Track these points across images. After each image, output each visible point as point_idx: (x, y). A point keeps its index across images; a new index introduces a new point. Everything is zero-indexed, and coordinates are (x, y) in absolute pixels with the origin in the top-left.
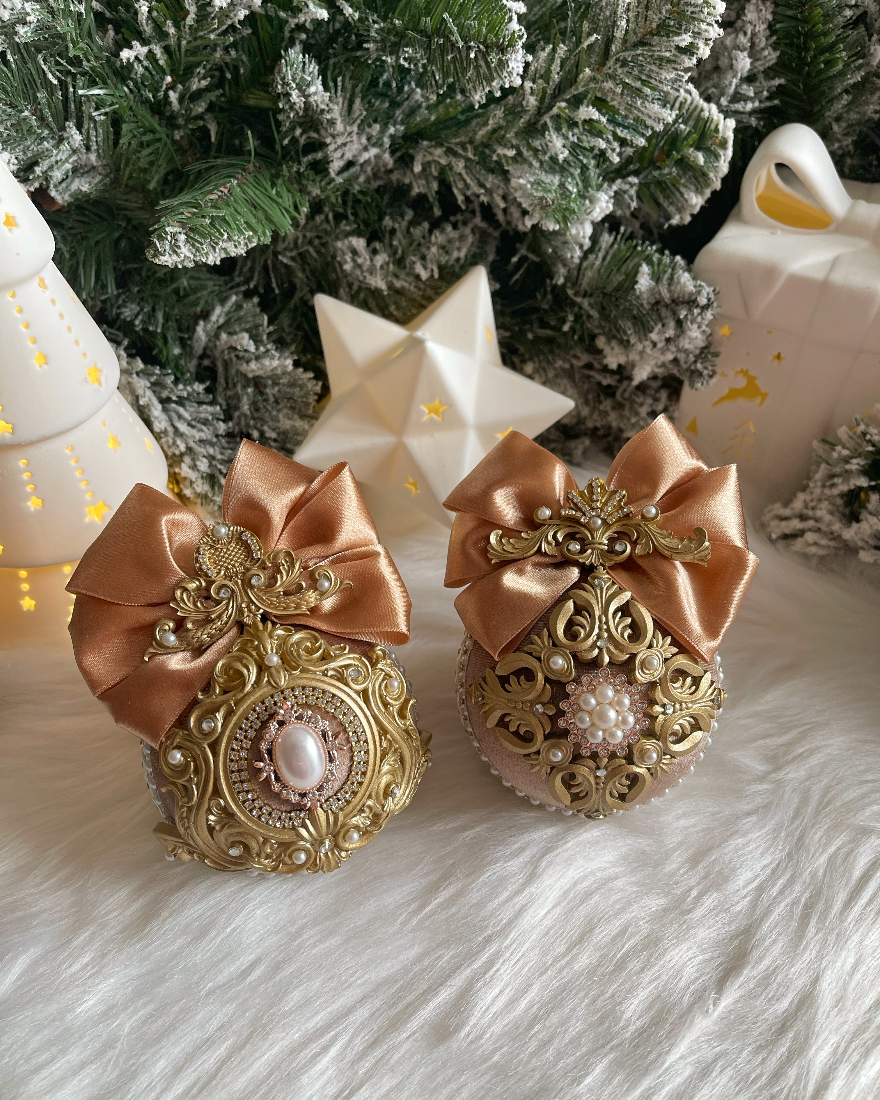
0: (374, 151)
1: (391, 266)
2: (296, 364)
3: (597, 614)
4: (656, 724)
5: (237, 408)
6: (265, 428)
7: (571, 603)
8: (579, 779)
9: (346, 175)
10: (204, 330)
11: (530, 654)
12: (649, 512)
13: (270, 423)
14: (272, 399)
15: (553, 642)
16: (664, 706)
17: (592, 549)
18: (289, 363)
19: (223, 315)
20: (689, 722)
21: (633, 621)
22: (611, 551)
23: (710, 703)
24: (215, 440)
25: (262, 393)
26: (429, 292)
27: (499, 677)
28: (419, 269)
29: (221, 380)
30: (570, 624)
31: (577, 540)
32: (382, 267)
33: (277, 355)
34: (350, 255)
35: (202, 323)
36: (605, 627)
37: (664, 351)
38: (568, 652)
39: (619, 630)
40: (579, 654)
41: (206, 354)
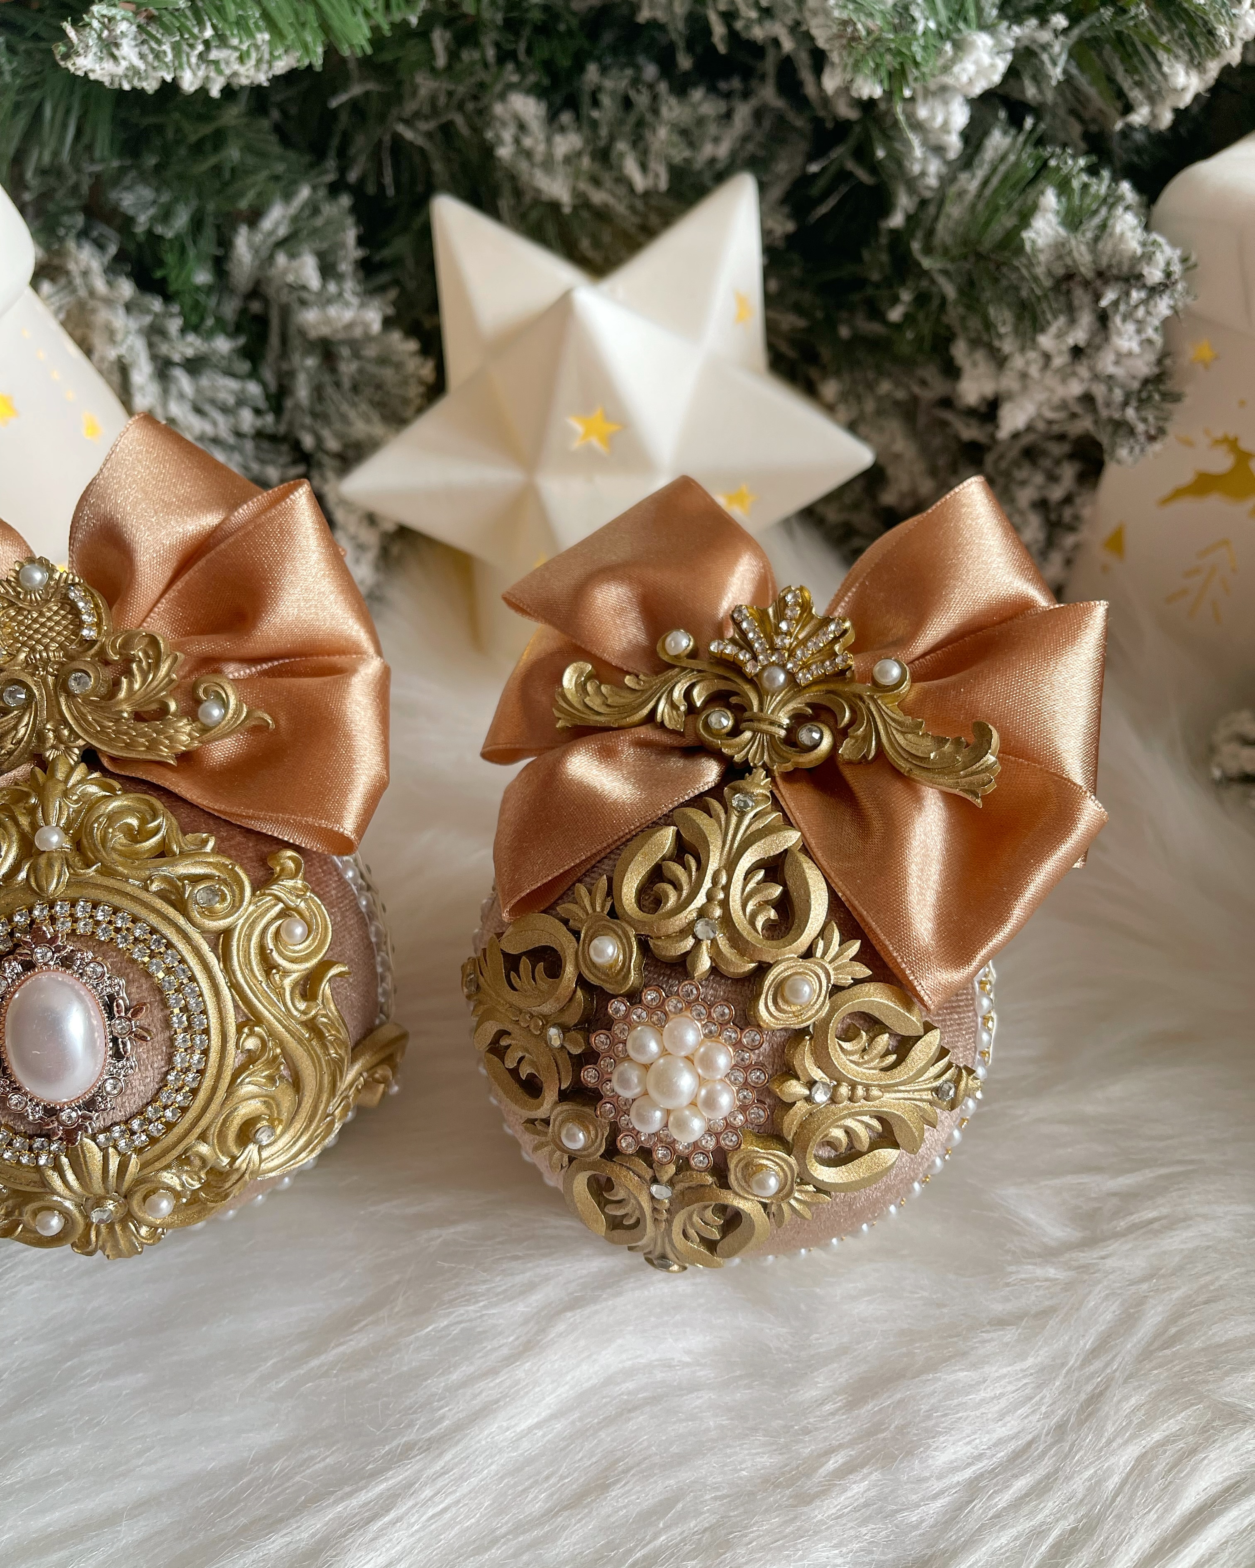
1: (586, 161)
2: (388, 323)
3: (713, 866)
4: (787, 1120)
5: (292, 392)
6: (325, 432)
7: (671, 831)
8: (620, 1194)
10: (251, 245)
11: (566, 922)
12: (886, 673)
13: (338, 426)
14: (346, 383)
15: (613, 906)
16: (811, 1084)
17: (755, 732)
18: (374, 320)
19: (286, 222)
20: (868, 1126)
21: (785, 894)
22: (791, 740)
23: (927, 1095)
24: (232, 440)
25: (333, 369)
27: (506, 955)
28: (631, 168)
29: (274, 340)
30: (657, 874)
31: (729, 707)
32: (568, 159)
33: (355, 301)
34: (513, 130)
35: (245, 232)
36: (721, 896)
37: (1065, 376)
38: (632, 933)
39: (750, 907)
40: (651, 943)
41: (256, 292)
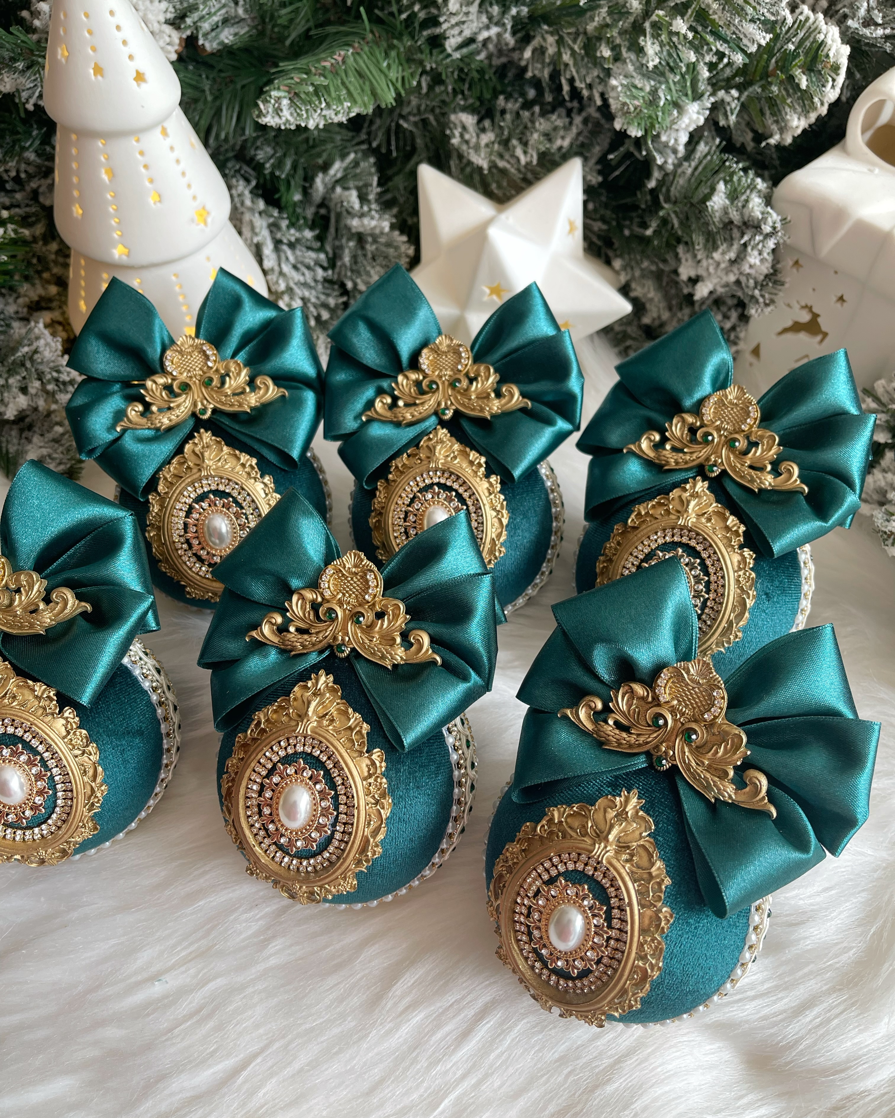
0: (494, 30)
1: (496, 146)
2: (392, 227)
5: (341, 258)
6: (359, 281)
9: (465, 51)
10: (323, 181)
13: (364, 277)
14: (370, 255)
18: (386, 225)
19: (341, 170)
24: (313, 284)
25: (363, 248)
26: (530, 176)
28: (519, 152)
29: (332, 230)
32: (487, 145)
33: (377, 216)
34: (460, 130)
35: (320, 175)
37: (727, 271)
41: (323, 204)
